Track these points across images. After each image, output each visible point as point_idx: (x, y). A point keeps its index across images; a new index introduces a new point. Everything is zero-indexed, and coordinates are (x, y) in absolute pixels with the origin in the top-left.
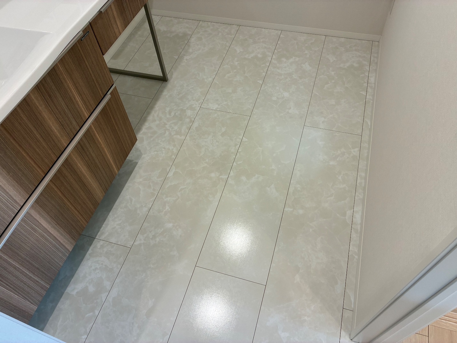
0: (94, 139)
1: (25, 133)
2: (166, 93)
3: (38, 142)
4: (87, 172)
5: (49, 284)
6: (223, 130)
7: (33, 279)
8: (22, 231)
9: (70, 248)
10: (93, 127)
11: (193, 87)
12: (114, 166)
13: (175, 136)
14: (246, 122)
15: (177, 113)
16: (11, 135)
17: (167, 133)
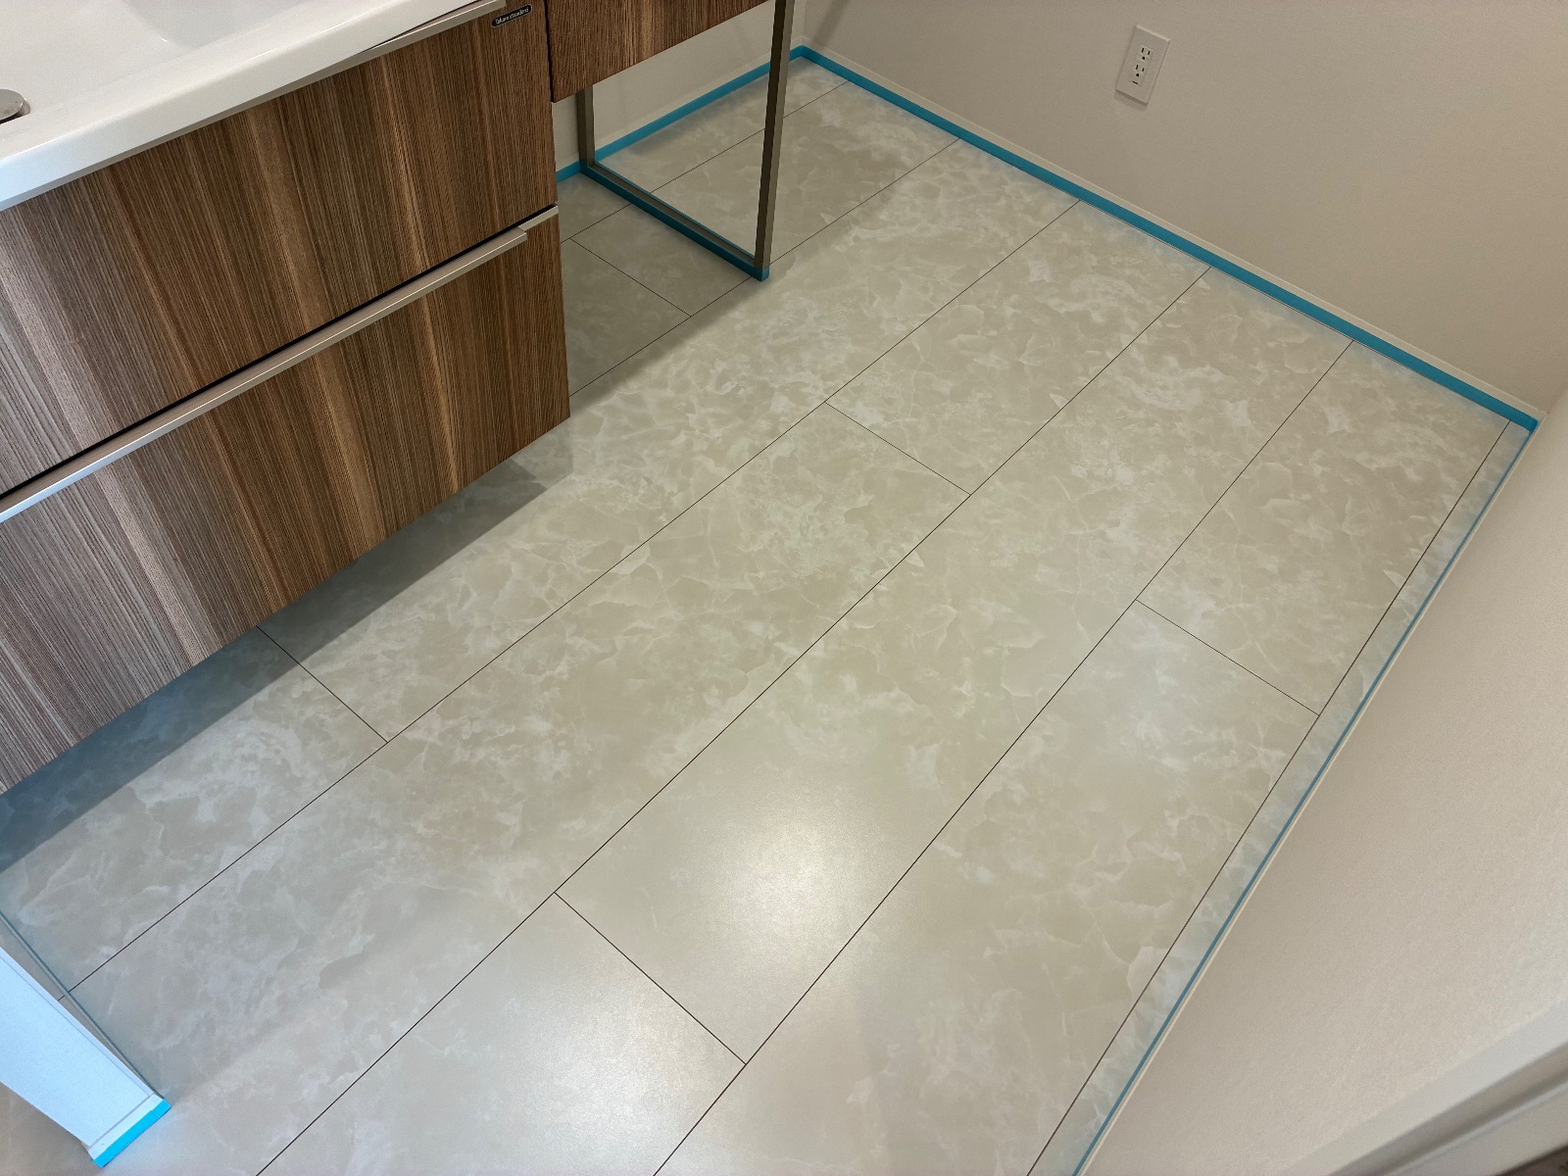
0: (414, 347)
1: (183, 231)
2: (739, 317)
3: (217, 276)
4: (350, 444)
5: (79, 737)
6: (863, 500)
7: (31, 695)
8: (50, 527)
9: (196, 656)
10: (426, 309)
11: (834, 329)
12: (453, 465)
13: (699, 458)
14: (947, 508)
15: (742, 391)
16: (131, 216)
17: (682, 438)
